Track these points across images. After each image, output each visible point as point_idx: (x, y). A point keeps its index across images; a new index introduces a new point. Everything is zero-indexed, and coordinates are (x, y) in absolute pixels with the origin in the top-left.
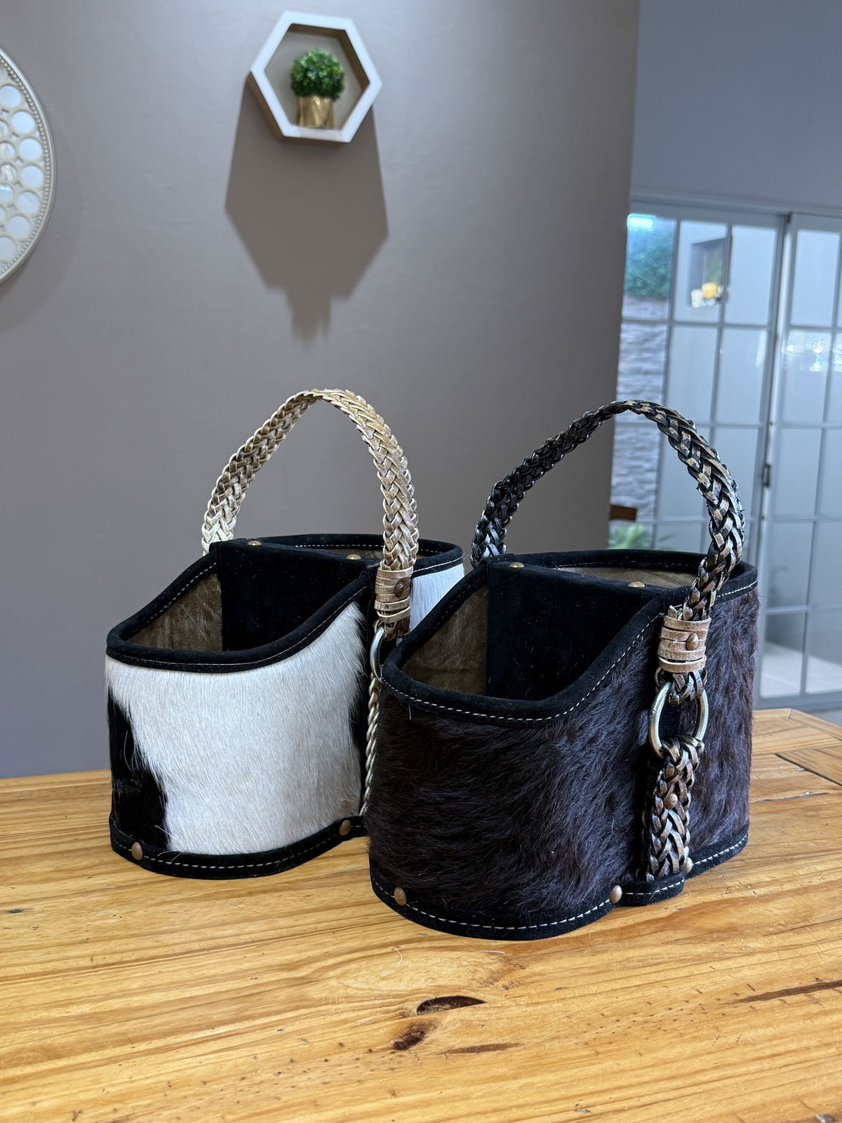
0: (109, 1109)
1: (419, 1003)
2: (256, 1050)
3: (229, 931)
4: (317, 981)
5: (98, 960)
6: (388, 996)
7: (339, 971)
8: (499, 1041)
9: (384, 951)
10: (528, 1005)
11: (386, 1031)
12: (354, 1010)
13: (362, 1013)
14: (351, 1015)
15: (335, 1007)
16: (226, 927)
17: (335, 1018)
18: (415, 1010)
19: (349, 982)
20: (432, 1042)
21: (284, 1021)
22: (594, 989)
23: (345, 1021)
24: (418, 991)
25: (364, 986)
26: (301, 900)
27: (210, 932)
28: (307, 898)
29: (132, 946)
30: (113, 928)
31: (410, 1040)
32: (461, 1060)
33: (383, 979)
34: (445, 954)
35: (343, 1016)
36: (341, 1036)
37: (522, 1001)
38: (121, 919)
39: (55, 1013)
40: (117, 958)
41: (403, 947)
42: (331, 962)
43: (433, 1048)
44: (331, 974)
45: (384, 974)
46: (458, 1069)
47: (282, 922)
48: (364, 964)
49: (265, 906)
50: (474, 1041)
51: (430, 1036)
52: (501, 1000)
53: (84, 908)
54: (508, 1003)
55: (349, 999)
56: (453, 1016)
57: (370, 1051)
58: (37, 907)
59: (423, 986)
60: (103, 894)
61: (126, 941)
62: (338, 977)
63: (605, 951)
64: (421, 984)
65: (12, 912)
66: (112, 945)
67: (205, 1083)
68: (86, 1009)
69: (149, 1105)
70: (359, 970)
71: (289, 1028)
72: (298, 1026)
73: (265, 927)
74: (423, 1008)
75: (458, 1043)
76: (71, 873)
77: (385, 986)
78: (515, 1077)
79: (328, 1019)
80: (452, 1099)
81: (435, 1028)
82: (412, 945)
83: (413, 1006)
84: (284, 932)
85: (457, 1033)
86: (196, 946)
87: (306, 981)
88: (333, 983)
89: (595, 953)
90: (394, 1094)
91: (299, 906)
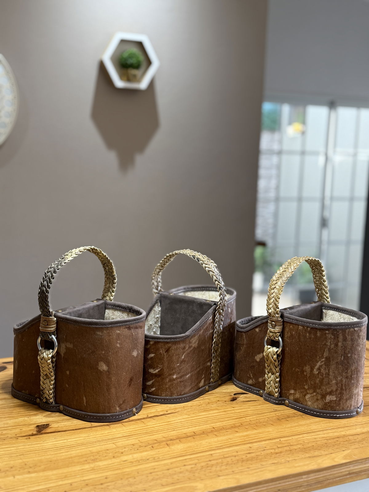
0: (174, 410)
1: (234, 394)
2: (200, 401)
6: (226, 393)
8: (254, 400)
11: (228, 398)
15: (214, 395)
17: (215, 396)
20: (239, 400)
23: (217, 397)
24: (233, 392)
31: (234, 399)
32: (246, 403)
33: (224, 390)
35: (217, 396)
36: (218, 399)
43: (239, 401)
46: (246, 404)
50: (248, 400)
51: (238, 399)
56: (242, 396)
57: (225, 401)
59: (234, 391)
64: (233, 391)
67: (191, 406)
69: (182, 410)
71: (205, 398)
72: (207, 398)
74: (235, 394)
75: (245, 400)
78: (259, 405)
80: (246, 408)
81: (239, 398)
83: (233, 394)
85: (244, 398)
90: (233, 408)
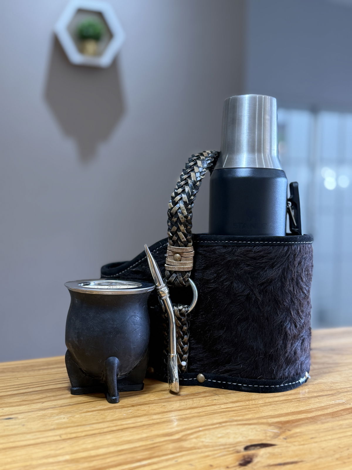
3: (130, 421)
4: (185, 440)
5: (64, 437)
7: (195, 435)
8: (293, 460)
9: (214, 426)
10: (300, 445)
12: (211, 451)
13: (216, 452)
14: (210, 453)
16: (127, 420)
18: (242, 450)
19: (203, 440)
20: (258, 462)
21: (177, 457)
22: (330, 437)
25: (211, 441)
26: (161, 408)
27: (119, 423)
28: (163, 407)
29: (79, 430)
30: (65, 423)
31: (246, 462)
33: (220, 438)
34: (246, 426)
37: (296, 443)
38: (68, 419)
39: (51, 460)
40: (74, 435)
41: (224, 424)
42: (189, 432)
44: (192, 437)
45: (219, 435)
47: (155, 417)
48: (207, 432)
49: (143, 410)
50: (279, 461)
52: (285, 444)
53: (46, 415)
54: (289, 445)
55: (206, 447)
56: (263, 451)
57: (228, 467)
58: (20, 416)
59: (242, 440)
60: (53, 409)
61: (75, 428)
62: (196, 438)
63: (328, 422)
65: (7, 419)
66: (69, 430)
68: (67, 457)
70: (205, 434)
71: (180, 460)
73: (147, 419)
74: (247, 448)
76: (32, 402)
77: (223, 441)
79: (199, 455)
81: (257, 456)
82: (228, 424)
83: (241, 448)
84: (158, 421)
86: (114, 428)
87: (179, 440)
88: (194, 440)
89: (323, 423)
91: (161, 410)
